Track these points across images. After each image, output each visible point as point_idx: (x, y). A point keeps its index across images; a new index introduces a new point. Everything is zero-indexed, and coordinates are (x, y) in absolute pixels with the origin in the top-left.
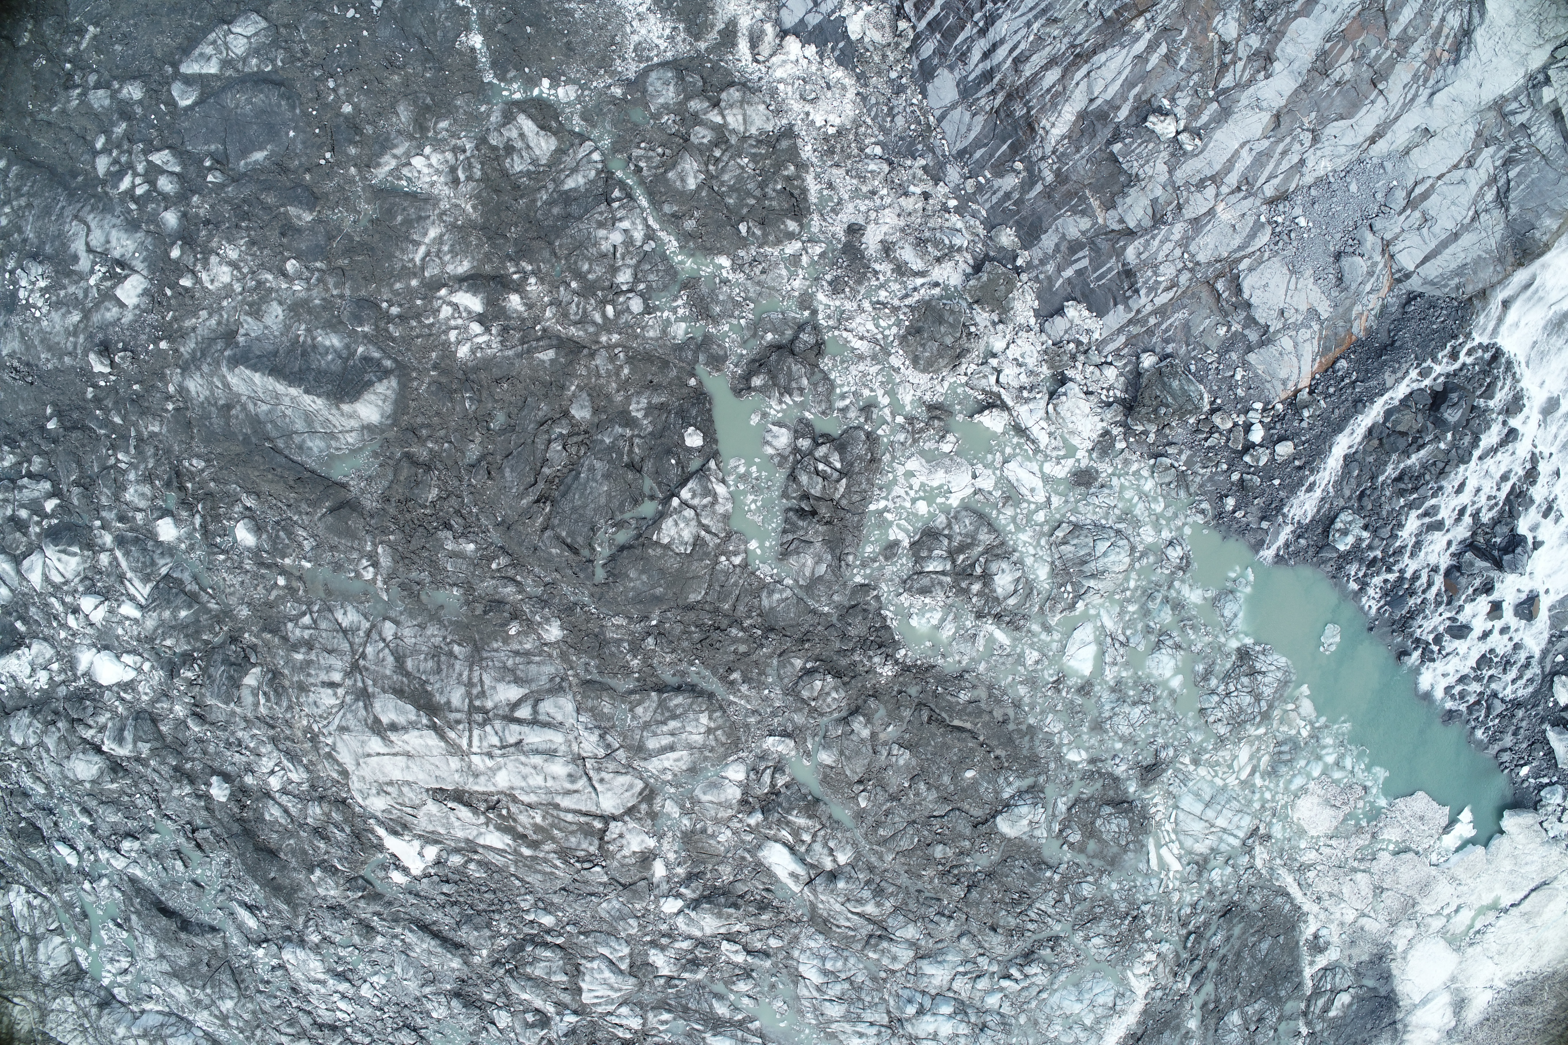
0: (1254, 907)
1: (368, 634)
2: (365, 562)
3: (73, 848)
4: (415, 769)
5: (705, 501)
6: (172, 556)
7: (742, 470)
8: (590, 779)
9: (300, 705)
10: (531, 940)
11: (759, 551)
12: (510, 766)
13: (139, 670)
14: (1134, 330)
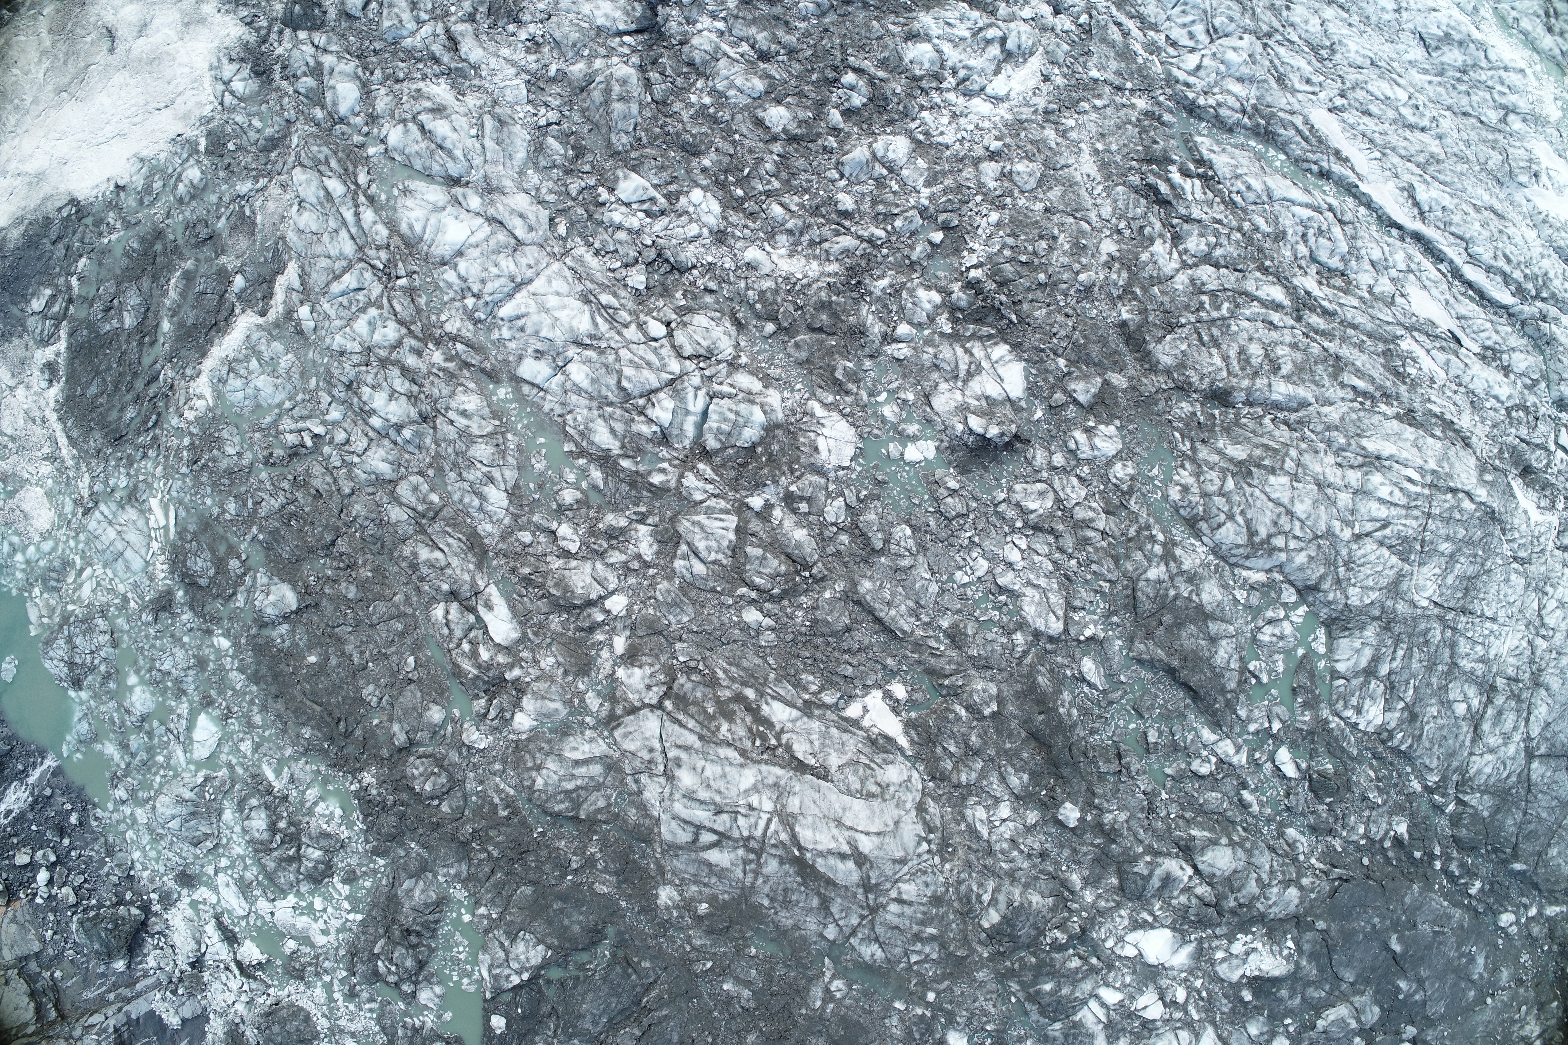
0: (97, 435)
1: (854, 933)
2: (838, 995)
3: (1279, 769)
4: (837, 806)
5: (497, 971)
6: (1046, 1035)
7: (465, 981)
8: (664, 752)
9: (947, 885)
10: (772, 599)
11: (463, 911)
12: (733, 793)
13: (1121, 940)
14: (127, 992)
